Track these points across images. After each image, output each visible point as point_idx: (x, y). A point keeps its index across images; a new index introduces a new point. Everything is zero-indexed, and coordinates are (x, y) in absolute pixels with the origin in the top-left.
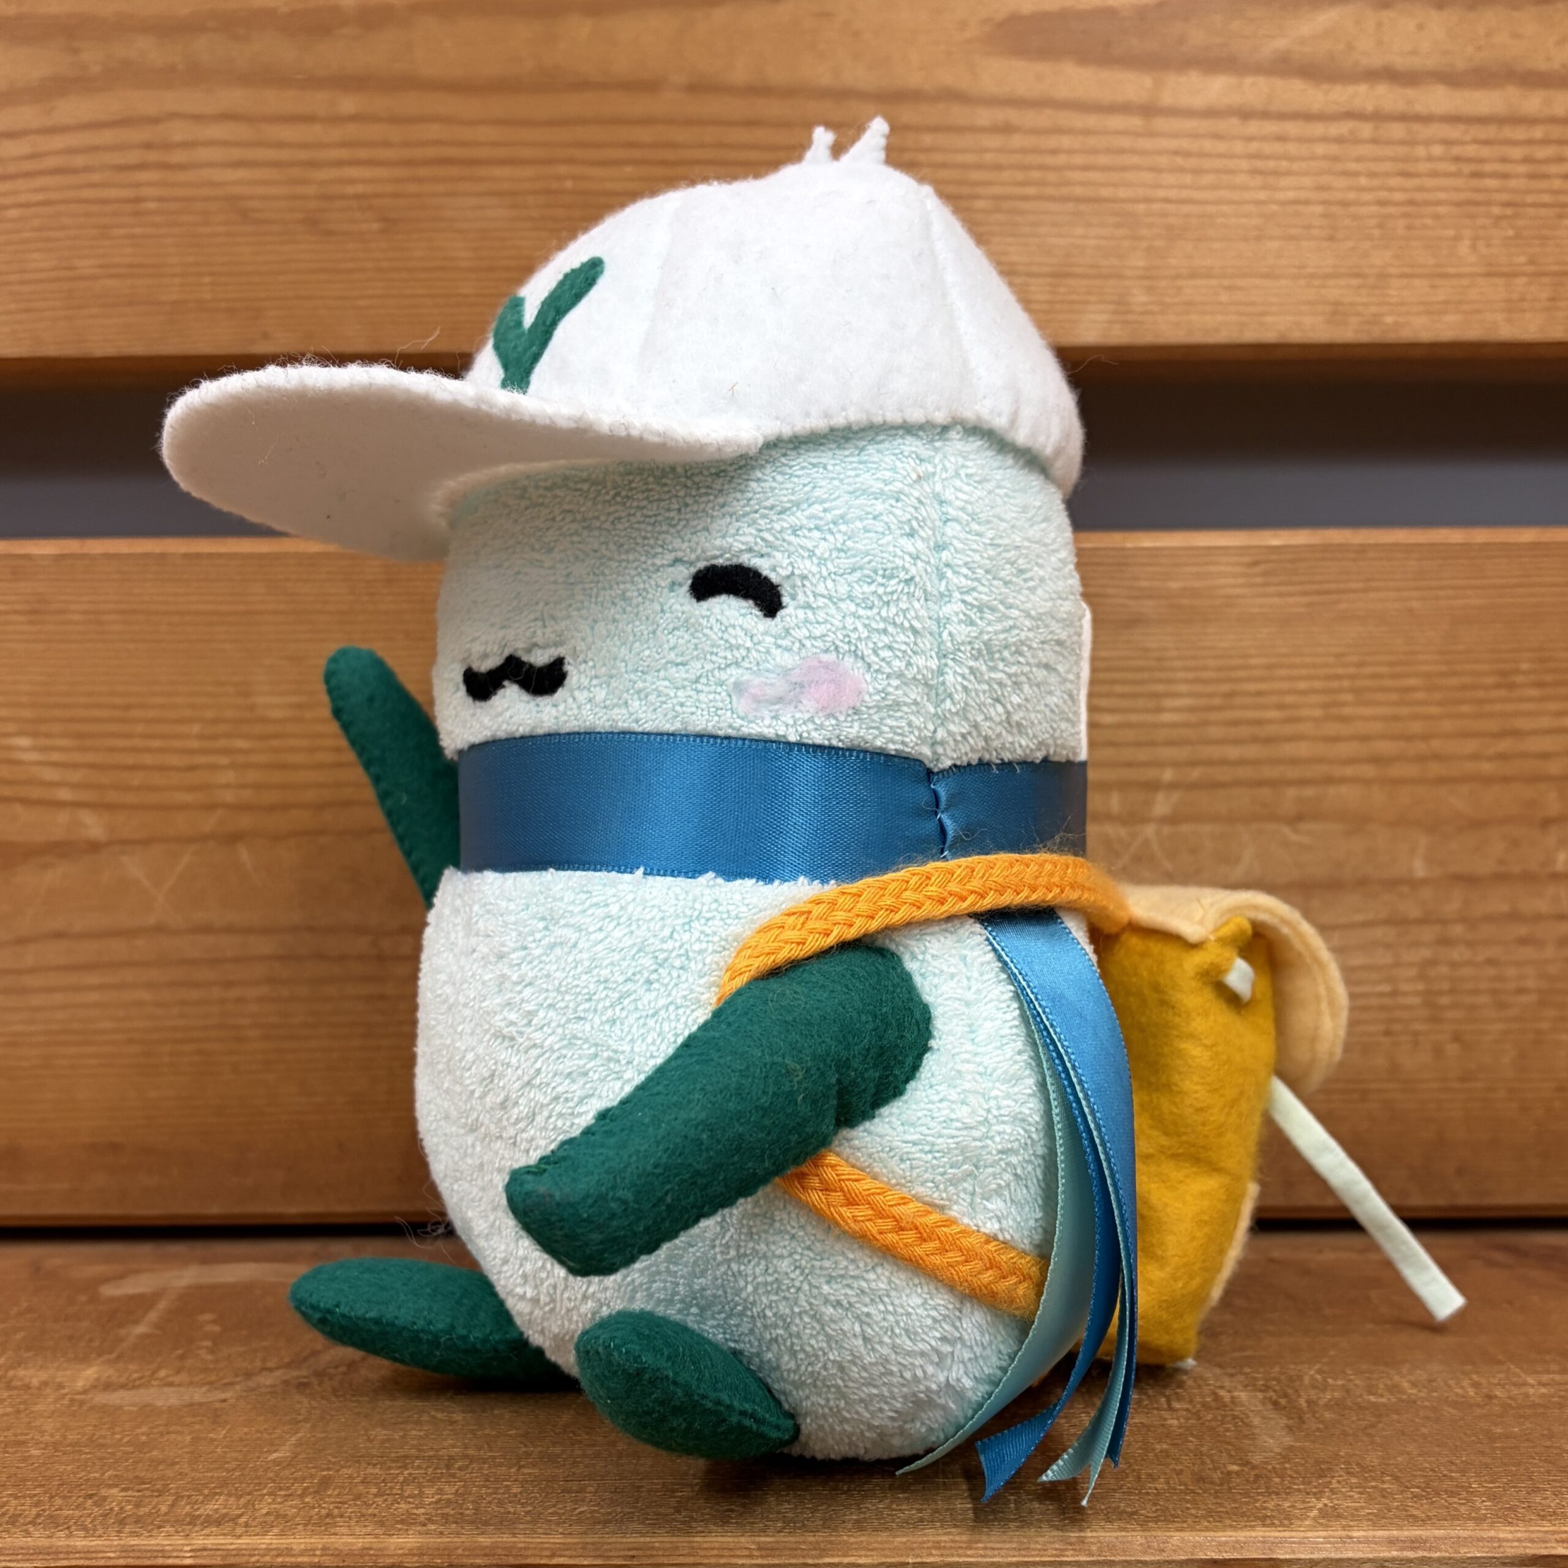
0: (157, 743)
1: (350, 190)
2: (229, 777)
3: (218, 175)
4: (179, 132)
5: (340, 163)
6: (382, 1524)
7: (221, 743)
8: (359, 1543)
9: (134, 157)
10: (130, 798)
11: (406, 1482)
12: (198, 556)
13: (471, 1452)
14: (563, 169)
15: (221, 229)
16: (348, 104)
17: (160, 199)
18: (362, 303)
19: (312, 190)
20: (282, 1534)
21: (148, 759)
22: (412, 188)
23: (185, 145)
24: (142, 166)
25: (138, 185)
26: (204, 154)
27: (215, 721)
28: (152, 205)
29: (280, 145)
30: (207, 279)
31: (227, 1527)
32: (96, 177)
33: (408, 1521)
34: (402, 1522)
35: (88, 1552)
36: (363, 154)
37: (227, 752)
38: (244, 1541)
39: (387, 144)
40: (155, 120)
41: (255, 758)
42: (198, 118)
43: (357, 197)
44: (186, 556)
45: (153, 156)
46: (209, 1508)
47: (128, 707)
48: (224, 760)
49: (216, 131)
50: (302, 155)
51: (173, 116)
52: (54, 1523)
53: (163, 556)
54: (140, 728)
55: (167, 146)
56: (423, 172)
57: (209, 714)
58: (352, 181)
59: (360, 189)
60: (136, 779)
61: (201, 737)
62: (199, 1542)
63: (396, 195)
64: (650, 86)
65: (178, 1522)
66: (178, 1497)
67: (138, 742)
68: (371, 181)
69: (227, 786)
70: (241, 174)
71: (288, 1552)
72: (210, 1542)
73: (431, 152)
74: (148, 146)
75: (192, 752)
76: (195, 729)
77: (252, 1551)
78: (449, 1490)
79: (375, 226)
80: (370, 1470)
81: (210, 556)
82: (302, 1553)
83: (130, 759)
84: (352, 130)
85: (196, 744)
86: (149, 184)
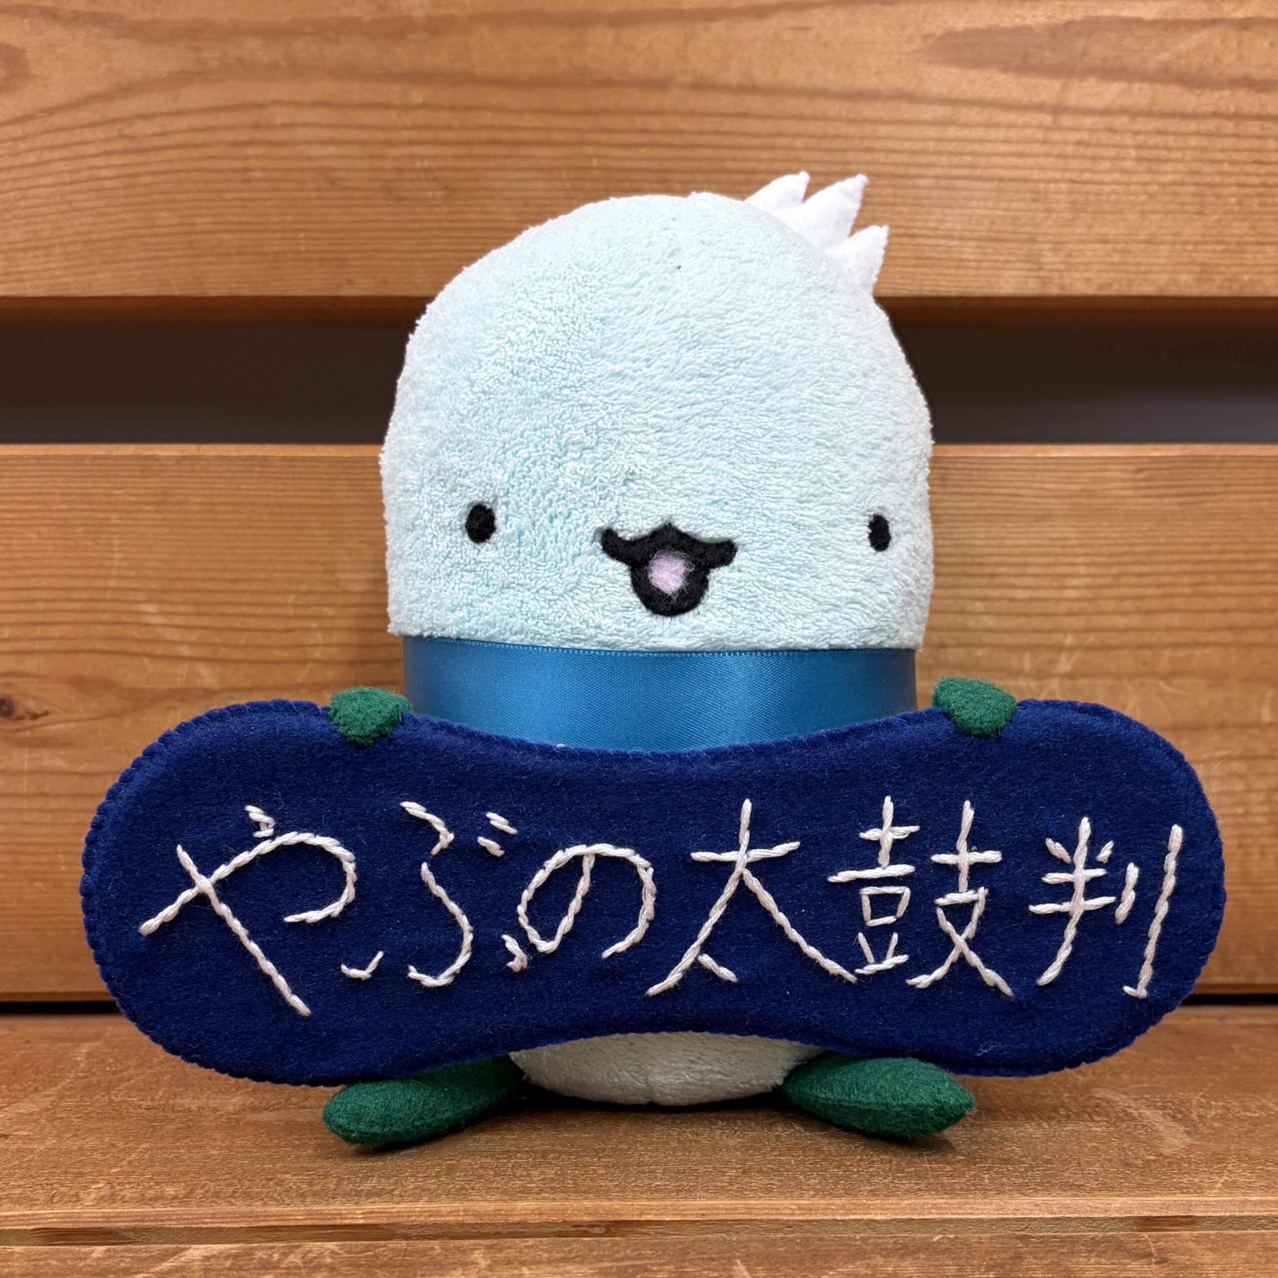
0: (260, 610)
1: (419, 164)
2: (319, 638)
3: (310, 151)
4: (280, 116)
5: (410, 143)
6: (505, 1193)
7: (313, 610)
8: (491, 1206)
9: (244, 135)
10: (239, 654)
11: (513, 1167)
12: (293, 459)
13: (559, 1148)
14: (590, 150)
15: (313, 195)
16: (417, 96)
17: (264, 170)
18: (428, 256)
19: (388, 164)
20: (429, 1201)
21: (252, 623)
22: (469, 164)
23: (286, 126)
24: (250, 143)
25: (247, 158)
26: (301, 134)
27: (307, 593)
28: (259, 174)
29: (362, 127)
30: (302, 235)
31: (387, 1197)
32: (212, 151)
33: (525, 1193)
34: (521, 1192)
35: (280, 1216)
36: (430, 135)
37: (316, 617)
38: (402, 1205)
39: (449, 128)
40: (261, 106)
41: (340, 623)
42: (297, 105)
43: (424, 170)
44: (284, 459)
45: (259, 135)
46: (368, 1185)
47: (236, 581)
48: (314, 625)
49: (310, 116)
50: (381, 136)
51: (277, 103)
52: (248, 1196)
53: (265, 458)
54: (245, 598)
55: (270, 127)
56: (477, 150)
57: (303, 587)
58: (422, 157)
59: (426, 164)
60: (243, 639)
61: (295, 606)
62: (368, 1207)
63: (455, 169)
64: (662, 84)
65: (346, 1194)
66: (340, 1180)
67: (244, 609)
68: (435, 157)
69: (315, 645)
70: (331, 150)
71: (438, 1213)
72: (375, 1207)
73: (484, 135)
74: (256, 127)
75: (289, 617)
76: (291, 599)
77: (410, 1213)
78: (551, 1173)
79: (439, 194)
80: (484, 1160)
81: (304, 459)
82: (450, 1213)
83: (237, 623)
84: (419, 117)
85: (291, 611)
86: (256, 157)
